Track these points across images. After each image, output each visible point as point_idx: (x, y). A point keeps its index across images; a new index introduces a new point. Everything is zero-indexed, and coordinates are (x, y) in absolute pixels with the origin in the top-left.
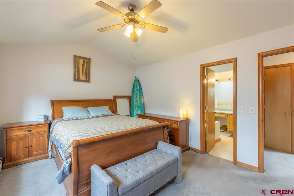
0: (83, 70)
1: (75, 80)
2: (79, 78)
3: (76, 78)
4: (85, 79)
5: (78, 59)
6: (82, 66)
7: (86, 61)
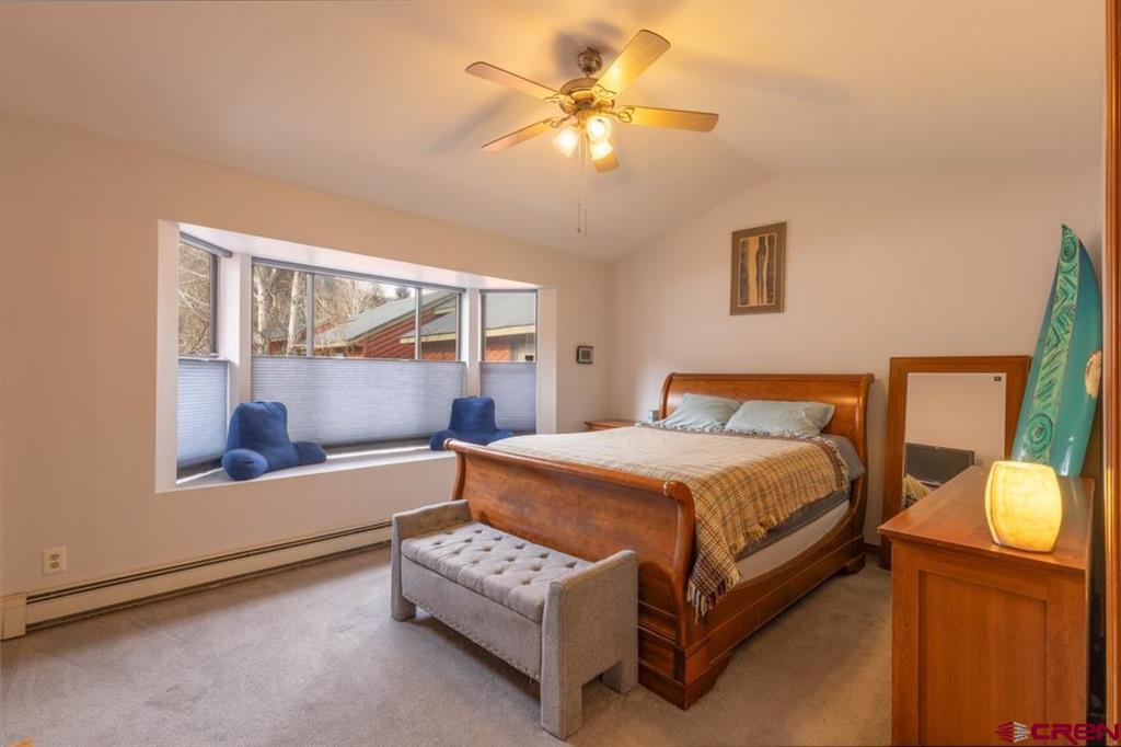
0: (759, 270)
1: (734, 310)
2: (746, 302)
3: (739, 305)
4: (765, 304)
5: (743, 242)
6: (754, 257)
7: (769, 238)
